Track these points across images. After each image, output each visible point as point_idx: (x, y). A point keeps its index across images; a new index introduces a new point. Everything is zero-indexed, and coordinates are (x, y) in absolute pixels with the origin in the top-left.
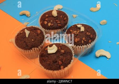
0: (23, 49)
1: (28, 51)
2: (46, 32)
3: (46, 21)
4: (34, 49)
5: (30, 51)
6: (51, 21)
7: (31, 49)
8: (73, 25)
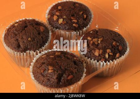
0: (13, 50)
1: (20, 54)
2: (53, 32)
3: (56, 15)
4: (30, 53)
5: (23, 54)
6: (64, 17)
7: (25, 52)
8: (92, 30)
